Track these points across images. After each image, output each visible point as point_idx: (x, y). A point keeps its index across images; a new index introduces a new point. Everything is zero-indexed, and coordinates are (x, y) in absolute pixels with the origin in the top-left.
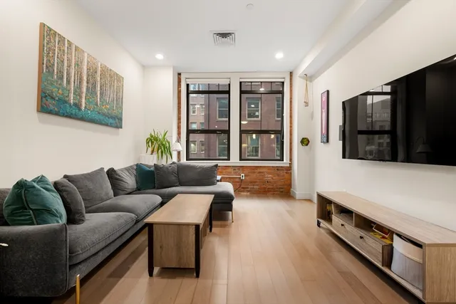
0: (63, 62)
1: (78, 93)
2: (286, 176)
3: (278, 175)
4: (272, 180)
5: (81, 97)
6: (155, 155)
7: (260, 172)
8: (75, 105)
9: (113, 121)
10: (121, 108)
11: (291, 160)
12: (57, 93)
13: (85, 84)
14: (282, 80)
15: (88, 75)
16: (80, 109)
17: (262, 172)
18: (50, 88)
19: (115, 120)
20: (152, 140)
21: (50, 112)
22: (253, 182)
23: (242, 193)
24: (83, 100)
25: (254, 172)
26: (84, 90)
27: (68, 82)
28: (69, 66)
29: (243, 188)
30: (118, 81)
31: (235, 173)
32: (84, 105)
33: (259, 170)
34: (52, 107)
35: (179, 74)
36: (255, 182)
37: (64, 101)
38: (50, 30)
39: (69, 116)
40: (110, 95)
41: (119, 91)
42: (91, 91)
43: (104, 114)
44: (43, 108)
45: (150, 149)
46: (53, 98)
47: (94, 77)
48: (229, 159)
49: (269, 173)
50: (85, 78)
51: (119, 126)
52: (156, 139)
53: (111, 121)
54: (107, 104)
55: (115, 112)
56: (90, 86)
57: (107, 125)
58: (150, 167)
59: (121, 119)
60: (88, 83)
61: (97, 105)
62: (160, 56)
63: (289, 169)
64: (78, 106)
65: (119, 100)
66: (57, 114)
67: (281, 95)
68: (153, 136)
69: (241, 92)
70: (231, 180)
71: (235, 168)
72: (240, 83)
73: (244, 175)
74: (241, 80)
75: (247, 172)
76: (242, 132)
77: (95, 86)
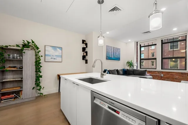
1: (111, 55)
2: (187, 77)
3: (182, 76)
4: (178, 78)
6: (129, 67)
9: (118, 59)
10: (120, 56)
14: (186, 35)
17: (173, 75)
18: (107, 55)
20: (128, 63)
22: (168, 78)
25: (168, 74)
27: (110, 53)
28: (110, 51)
30: (119, 50)
31: (159, 74)
33: (171, 73)
35: (137, 42)
37: (109, 57)
38: (107, 46)
40: (117, 53)
41: (119, 52)
42: (114, 54)
43: (116, 58)
45: (127, 65)
48: (156, 69)
49: (177, 75)
51: (119, 60)
52: (129, 63)
55: (118, 57)
58: (126, 69)
59: (120, 58)
61: (115, 56)
62: (129, 40)
64: (111, 57)
65: (119, 54)
67: (185, 41)
68: (128, 62)
69: (162, 43)
70: (157, 76)
71: (159, 72)
72: (162, 41)
73: (163, 75)
74: (162, 39)
75: (164, 74)
76: (162, 59)
77: (114, 52)
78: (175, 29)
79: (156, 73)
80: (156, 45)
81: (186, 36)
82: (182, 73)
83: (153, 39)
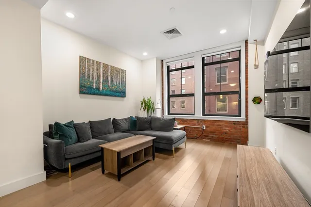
0: (90, 70)
1: (98, 83)
2: (243, 130)
3: (235, 128)
4: (229, 132)
5: (99, 84)
6: (145, 112)
7: (219, 125)
8: (97, 88)
10: (125, 87)
11: (247, 116)
12: (87, 84)
13: (102, 78)
14: (239, 49)
15: (103, 73)
16: (99, 90)
17: (220, 125)
18: (84, 82)
19: (120, 93)
21: (84, 93)
22: (213, 133)
23: (204, 140)
24: (101, 86)
25: (213, 125)
26: (101, 81)
27: (93, 78)
28: (93, 71)
29: (204, 136)
30: (122, 73)
31: (199, 125)
32: (101, 88)
34: (85, 91)
35: (162, 61)
36: (214, 132)
37: (91, 88)
38: (83, 57)
39: (94, 94)
40: (117, 80)
42: (106, 80)
43: (113, 91)
44: (81, 92)
46: (85, 87)
47: (107, 74)
48: (194, 115)
49: (226, 126)
50: (102, 75)
51: (124, 96)
53: (118, 94)
54: (115, 86)
55: (121, 88)
56: (105, 78)
57: (116, 96)
60: (103, 77)
61: (109, 87)
62: (145, 54)
63: (246, 123)
64: (98, 89)
65: (123, 83)
66: (87, 94)
67: (238, 62)
68: (144, 101)
69: (204, 65)
70: (196, 130)
71: (198, 121)
72: (203, 59)
73: (205, 126)
74: (203, 56)
75: (207, 124)
76: (204, 94)
77: (107, 78)
78: (223, 32)
79: (195, 122)
80: (193, 67)
81: (240, 51)
82: (234, 123)
83: (190, 56)
